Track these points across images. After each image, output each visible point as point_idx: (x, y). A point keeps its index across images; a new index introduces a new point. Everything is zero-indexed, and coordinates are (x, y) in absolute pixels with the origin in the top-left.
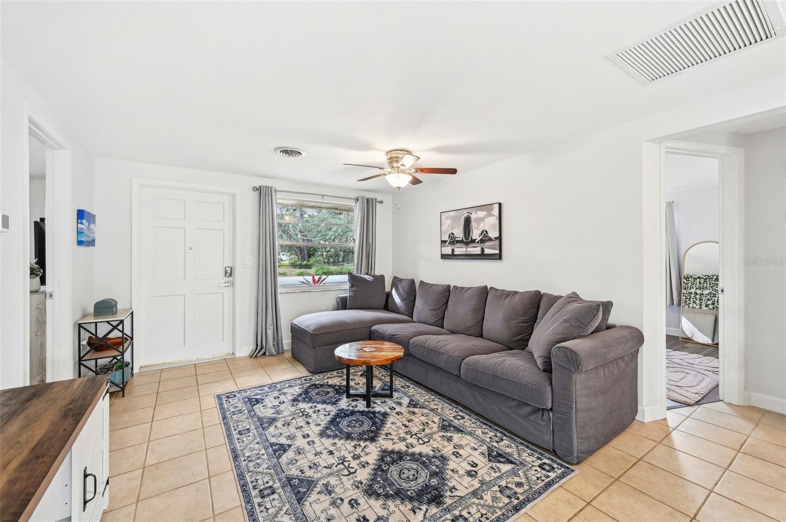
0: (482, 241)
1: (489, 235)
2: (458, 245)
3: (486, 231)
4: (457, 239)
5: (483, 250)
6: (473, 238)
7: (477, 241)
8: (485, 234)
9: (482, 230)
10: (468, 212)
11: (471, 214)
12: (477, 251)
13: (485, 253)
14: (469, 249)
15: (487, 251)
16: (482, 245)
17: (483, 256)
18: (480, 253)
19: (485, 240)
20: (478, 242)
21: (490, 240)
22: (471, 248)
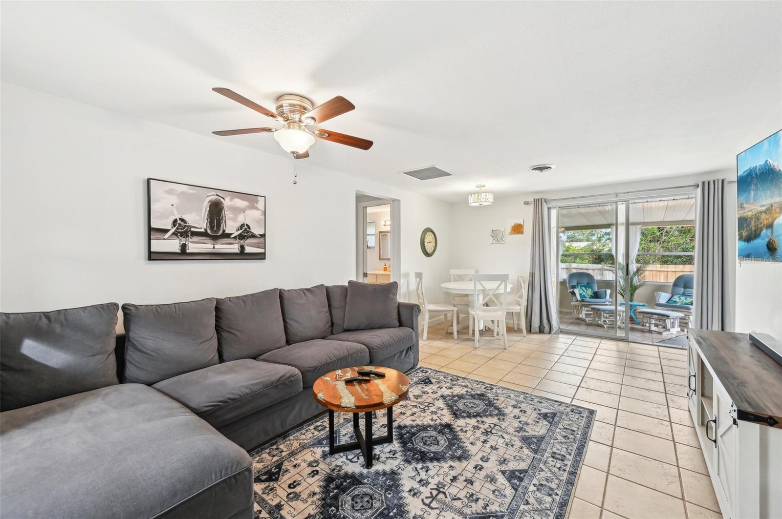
0: (241, 237)
1: (252, 231)
2: (195, 239)
3: (247, 225)
4: (193, 229)
5: (242, 248)
6: (227, 232)
7: (232, 236)
8: (246, 229)
9: (243, 223)
10: (217, 195)
11: (224, 199)
12: (235, 248)
13: (245, 252)
14: (217, 246)
15: (248, 250)
16: (242, 242)
17: (242, 255)
18: (238, 252)
19: (246, 236)
20: (235, 238)
21: (254, 236)
22: (223, 244)
